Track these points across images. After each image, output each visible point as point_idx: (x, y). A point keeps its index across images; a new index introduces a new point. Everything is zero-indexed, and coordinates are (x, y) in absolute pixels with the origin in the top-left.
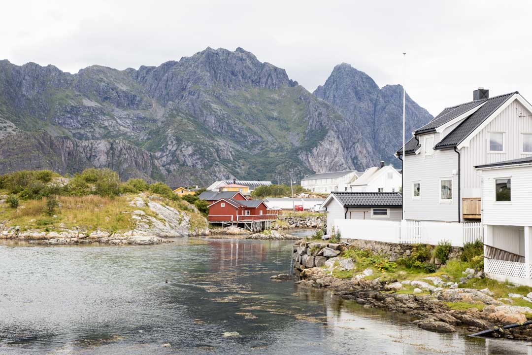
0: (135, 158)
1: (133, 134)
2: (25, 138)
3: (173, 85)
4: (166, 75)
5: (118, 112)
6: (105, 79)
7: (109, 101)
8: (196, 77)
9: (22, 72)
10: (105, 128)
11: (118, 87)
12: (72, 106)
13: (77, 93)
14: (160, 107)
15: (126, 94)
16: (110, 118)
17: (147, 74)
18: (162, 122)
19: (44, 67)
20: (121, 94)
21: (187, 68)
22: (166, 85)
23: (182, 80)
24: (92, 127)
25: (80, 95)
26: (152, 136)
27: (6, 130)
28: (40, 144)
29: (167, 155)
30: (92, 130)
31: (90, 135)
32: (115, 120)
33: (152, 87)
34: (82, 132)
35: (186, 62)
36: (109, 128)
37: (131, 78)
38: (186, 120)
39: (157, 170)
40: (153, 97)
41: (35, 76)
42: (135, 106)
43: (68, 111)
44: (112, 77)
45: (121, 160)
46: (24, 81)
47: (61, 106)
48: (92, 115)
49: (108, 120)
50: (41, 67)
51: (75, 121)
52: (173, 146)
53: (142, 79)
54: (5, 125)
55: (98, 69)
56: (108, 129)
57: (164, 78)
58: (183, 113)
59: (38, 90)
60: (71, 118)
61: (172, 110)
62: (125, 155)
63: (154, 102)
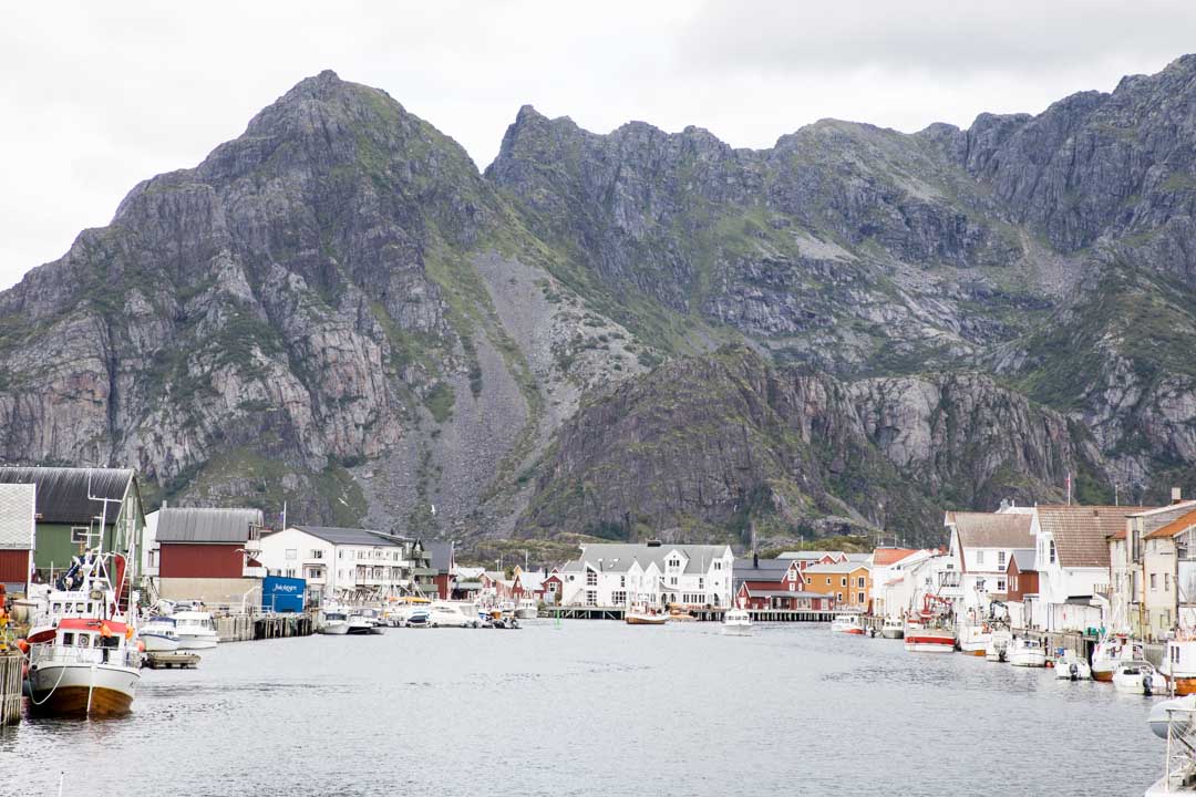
0: (1023, 436)
1: (969, 351)
2: (701, 376)
3: (1095, 178)
4: (1069, 141)
5: (910, 276)
6: (860, 164)
7: (878, 240)
8: (1179, 144)
9: (610, 154)
10: (875, 330)
11: (904, 193)
12: (765, 261)
13: (778, 217)
14: (1050, 253)
15: (932, 216)
16: (888, 298)
17: (999, 141)
18: (1076, 309)
19: (675, 136)
20: (917, 215)
21: (1143, 114)
22: (1069, 178)
23: (1127, 160)
24: (832, 331)
25: (788, 224)
26: (1041, 359)
27: (606, 348)
28: (744, 392)
29: (1103, 423)
30: (834, 339)
31: (829, 356)
32: (903, 303)
33: (1020, 187)
34: (802, 345)
35: (1140, 92)
36: (888, 332)
37: (943, 158)
38: (1163, 302)
39: (1093, 475)
40: (1022, 221)
41: (649, 165)
42: (962, 253)
43: (752, 279)
44: (881, 156)
45: (978, 443)
46: (619, 185)
47: (733, 263)
48: (828, 289)
49: (882, 304)
50: (664, 137)
51: (776, 309)
52: (1124, 393)
53: (982, 159)
54: (601, 331)
55: (836, 130)
56: (886, 336)
57: (1061, 153)
58: (1148, 276)
59: (659, 212)
60: (764, 300)
61: (1111, 266)
62: (990, 424)
63: (1025, 238)
